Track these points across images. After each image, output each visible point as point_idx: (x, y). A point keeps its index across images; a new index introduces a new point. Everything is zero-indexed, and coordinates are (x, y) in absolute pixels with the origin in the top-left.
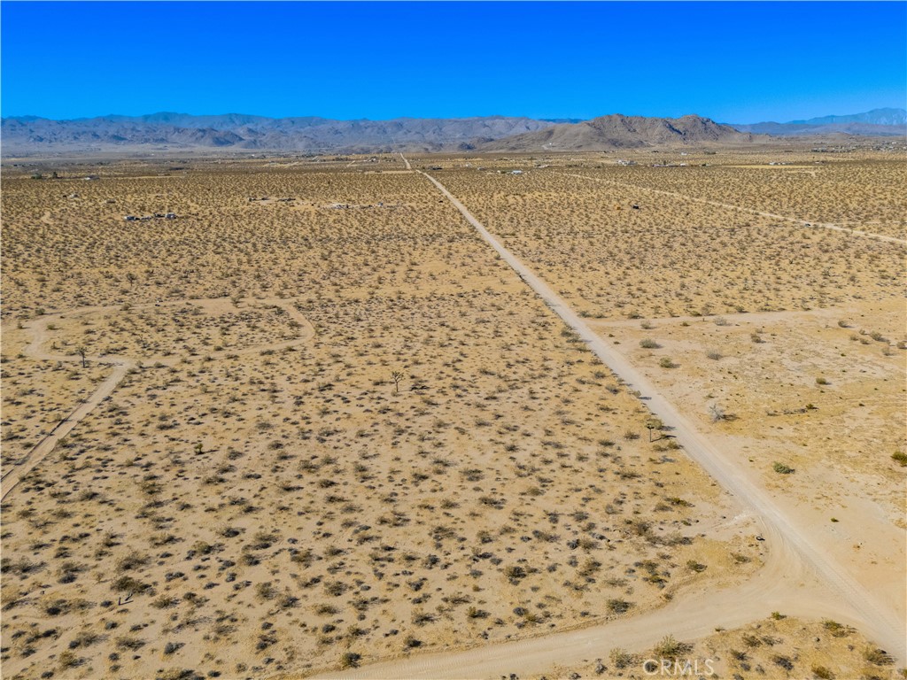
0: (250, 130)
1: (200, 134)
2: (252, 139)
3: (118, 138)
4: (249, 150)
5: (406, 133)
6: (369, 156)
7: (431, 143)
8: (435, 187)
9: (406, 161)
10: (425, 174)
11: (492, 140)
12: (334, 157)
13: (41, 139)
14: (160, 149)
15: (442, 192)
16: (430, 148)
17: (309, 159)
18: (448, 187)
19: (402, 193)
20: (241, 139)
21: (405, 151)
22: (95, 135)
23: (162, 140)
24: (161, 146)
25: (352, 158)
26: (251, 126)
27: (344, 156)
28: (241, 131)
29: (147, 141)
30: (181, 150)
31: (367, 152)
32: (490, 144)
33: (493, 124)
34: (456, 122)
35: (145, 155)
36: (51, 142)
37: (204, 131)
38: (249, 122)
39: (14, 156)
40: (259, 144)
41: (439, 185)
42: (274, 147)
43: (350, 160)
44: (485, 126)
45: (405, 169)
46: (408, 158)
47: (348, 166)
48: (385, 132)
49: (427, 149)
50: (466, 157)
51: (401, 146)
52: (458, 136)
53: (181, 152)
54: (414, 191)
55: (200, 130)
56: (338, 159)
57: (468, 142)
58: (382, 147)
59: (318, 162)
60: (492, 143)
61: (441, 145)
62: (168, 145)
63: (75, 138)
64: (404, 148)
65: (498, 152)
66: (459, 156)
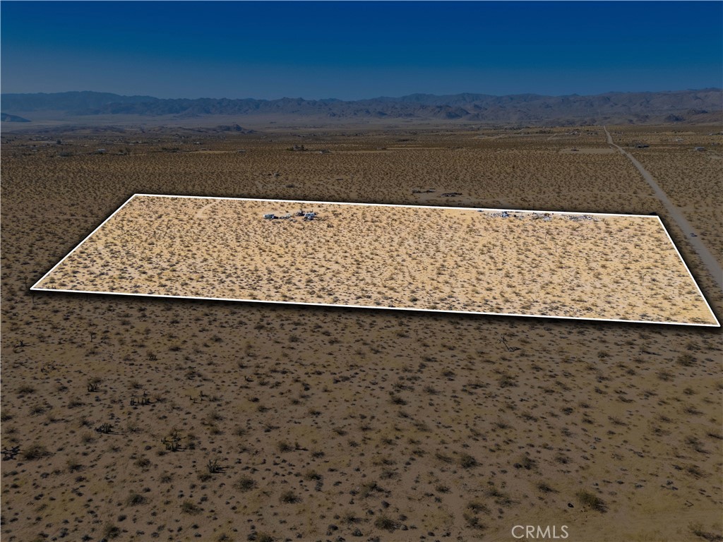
0: (476, 106)
1: (439, 109)
2: (476, 113)
3: (382, 114)
4: (471, 122)
5: (612, 106)
6: (571, 128)
7: (637, 115)
8: (642, 179)
9: (608, 134)
10: (629, 155)
11: (704, 112)
12: (538, 130)
13: (334, 115)
14: (408, 122)
15: (653, 192)
16: (635, 119)
17: (515, 131)
18: (662, 182)
19: (596, 191)
20: (467, 113)
21: (609, 122)
22: (368, 112)
23: (411, 115)
24: (409, 119)
25: (554, 130)
26: (477, 103)
27: (548, 129)
28: (469, 107)
29: (400, 115)
30: (422, 122)
31: (572, 123)
32: (701, 116)
33: (706, 96)
34: (665, 95)
35: (396, 127)
36: (340, 116)
37: (441, 107)
38: (477, 99)
39: (314, 127)
40: (480, 117)
41: (647, 175)
42: (493, 119)
43: (553, 133)
44: (697, 98)
45: (606, 145)
46: (611, 131)
47: (549, 139)
48: (592, 105)
49: (631, 121)
50: (675, 131)
51: (606, 118)
52: (666, 107)
53: (421, 124)
54: (613, 186)
55: (438, 107)
56: (541, 132)
57: (676, 113)
58: (587, 119)
59: (522, 135)
60: (705, 115)
61: (647, 117)
62: (413, 119)
63: (355, 114)
64: (609, 120)
65: (711, 124)
66: (666, 129)
